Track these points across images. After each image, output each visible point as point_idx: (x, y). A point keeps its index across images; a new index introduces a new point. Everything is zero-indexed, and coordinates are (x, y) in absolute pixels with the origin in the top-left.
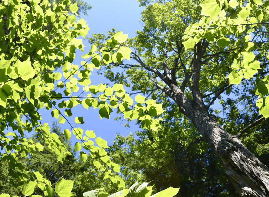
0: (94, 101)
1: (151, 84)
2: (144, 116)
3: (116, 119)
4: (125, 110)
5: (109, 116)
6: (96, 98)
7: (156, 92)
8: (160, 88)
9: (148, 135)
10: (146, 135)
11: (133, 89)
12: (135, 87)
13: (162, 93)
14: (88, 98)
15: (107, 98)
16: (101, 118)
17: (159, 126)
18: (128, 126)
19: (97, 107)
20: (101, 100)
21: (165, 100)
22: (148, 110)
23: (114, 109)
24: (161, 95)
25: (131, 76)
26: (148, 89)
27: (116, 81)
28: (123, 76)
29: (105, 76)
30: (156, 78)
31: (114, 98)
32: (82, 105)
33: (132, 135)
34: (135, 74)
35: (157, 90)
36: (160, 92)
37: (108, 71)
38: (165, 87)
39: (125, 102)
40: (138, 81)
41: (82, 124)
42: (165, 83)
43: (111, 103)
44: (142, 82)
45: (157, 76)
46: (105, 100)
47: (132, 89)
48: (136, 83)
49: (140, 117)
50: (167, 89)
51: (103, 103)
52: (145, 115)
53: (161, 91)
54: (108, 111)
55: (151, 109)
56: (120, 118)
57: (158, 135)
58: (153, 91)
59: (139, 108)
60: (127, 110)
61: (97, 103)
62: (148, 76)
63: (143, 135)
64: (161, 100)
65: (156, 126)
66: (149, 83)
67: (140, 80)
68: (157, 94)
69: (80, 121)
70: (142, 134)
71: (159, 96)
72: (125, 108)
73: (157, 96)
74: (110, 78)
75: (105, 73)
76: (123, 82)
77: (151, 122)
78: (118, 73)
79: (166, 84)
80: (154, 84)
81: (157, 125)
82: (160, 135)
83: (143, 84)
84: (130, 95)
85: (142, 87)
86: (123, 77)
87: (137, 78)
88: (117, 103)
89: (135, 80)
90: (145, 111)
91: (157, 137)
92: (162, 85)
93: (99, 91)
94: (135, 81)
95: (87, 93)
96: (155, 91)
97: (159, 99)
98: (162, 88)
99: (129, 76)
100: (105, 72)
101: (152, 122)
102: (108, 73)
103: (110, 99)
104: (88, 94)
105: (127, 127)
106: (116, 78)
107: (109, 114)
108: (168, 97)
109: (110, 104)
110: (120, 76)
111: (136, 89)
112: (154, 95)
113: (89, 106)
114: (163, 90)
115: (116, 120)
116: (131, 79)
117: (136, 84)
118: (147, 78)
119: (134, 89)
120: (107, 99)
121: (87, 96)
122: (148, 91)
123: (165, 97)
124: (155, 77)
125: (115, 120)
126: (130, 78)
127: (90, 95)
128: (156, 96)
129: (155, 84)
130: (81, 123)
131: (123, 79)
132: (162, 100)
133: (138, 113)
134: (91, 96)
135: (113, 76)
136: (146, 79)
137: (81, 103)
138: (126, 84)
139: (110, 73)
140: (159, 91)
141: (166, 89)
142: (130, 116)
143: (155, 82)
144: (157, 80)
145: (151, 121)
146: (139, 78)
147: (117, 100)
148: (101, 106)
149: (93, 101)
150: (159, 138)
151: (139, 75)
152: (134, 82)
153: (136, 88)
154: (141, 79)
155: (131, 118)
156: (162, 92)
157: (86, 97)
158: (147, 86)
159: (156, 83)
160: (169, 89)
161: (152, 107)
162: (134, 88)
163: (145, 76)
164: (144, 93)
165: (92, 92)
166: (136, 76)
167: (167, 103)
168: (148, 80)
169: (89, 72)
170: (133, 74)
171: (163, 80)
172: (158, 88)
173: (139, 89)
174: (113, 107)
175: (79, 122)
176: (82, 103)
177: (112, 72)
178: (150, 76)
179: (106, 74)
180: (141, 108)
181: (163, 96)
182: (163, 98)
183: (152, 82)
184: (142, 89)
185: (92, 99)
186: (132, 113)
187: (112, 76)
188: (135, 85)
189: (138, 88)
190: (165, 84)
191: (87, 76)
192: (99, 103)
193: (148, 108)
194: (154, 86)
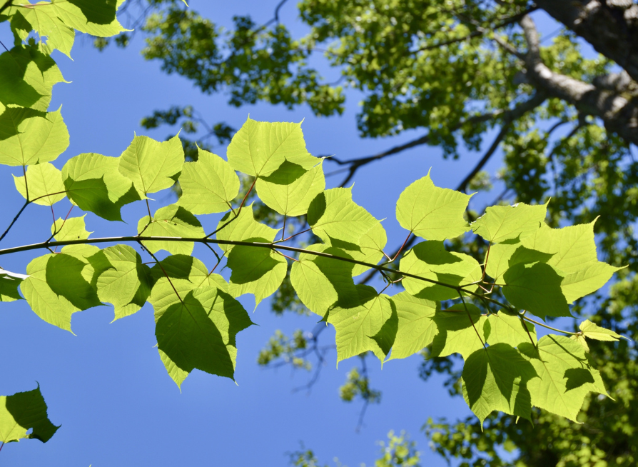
0: (110, 267)
1: (489, 70)
2: (472, 322)
3: (276, 352)
4: (334, 297)
5: (233, 352)
6: (122, 245)
7: (535, 128)
8: (563, 93)
9: (519, 443)
10: (500, 440)
11: (369, 123)
12: (378, 110)
13: (582, 123)
14: (66, 249)
15: (199, 233)
16: (178, 375)
17: (592, 381)
18: (367, 394)
19: (136, 308)
20: (162, 251)
21: (611, 175)
22: (501, 282)
23: (258, 302)
24: (572, 142)
25: (340, 33)
26: (474, 107)
27: (236, 80)
28: (281, 40)
29: (150, 56)
30: (527, 21)
31: (246, 227)
32: (29, 307)
33: (402, 454)
34: (368, 15)
35: (543, 109)
36: (565, 120)
37: (166, 16)
38: (598, 81)
39: (328, 245)
40: (397, 61)
41: (44, 440)
42: (598, 49)
43: (232, 261)
44: (427, 68)
45: (532, 9)
46: (187, 249)
47: (360, 128)
48: (381, 81)
49: (450, 334)
50: (615, 91)
51: (179, 268)
52: (483, 318)
53: (572, 112)
54: (221, 322)
55: (516, 271)
56: (302, 343)
57: (592, 437)
58: (509, 119)
59: (431, 271)
60: (352, 296)
61: (134, 273)
62: (464, 18)
63: (483, 446)
64: (579, 175)
65: (570, 386)
66: (475, 68)
67: (406, 53)
68: (544, 142)
69: (21, 420)
70: (473, 441)
71: (558, 150)
72: (336, 288)
73: (547, 151)
74: (191, 69)
75: (150, 30)
76: (287, 82)
77: (534, 362)
78: (244, 25)
79: (599, 58)
80: (512, 68)
81: (576, 378)
82: (607, 430)
83: (431, 79)
84: (353, 170)
85: (430, 100)
86: (283, 52)
87: (388, 43)
88: (273, 255)
89: (370, 58)
90: (474, 289)
91: (585, 452)
92: (572, 69)
93: (132, 195)
94: (375, 65)
95: (54, 212)
96: (527, 117)
97: (560, 169)
98: (579, 87)
99: (323, 34)
100: (148, 23)
101: (537, 356)
102: (171, 30)
103: (218, 236)
104: (60, 221)
105: (358, 400)
106: (232, 62)
107: (226, 340)
108: (627, 145)
109: (229, 271)
110: (262, 44)
111: (388, 126)
112: (519, 149)
113: (75, 303)
114: (587, 104)
115: (273, 361)
116: (344, 57)
117: (387, 89)
118: (460, 30)
119: (372, 126)
120: (204, 241)
121: (57, 238)
122: (478, 123)
123: (603, 153)
124: (517, 19)
125: (266, 361)
126: (337, 45)
127: (73, 228)
128: (541, 151)
129: (519, 65)
130: (32, 436)
131: (289, 59)
132: (584, 177)
133: (430, 309)
134: (86, 235)
135: (211, 51)
136: (449, 42)
137: (16, 294)
138: (311, 95)
139: (185, 26)
140: (553, 111)
141: (604, 95)
142: (375, 338)
143: (521, 56)
144: (534, 37)
145: (532, 350)
146: (400, 41)
147: (268, 233)
148: (165, 292)
149: (101, 265)
150: (600, 453)
151: (399, 19)
152: (365, 76)
153: (385, 116)
154: (419, 42)
155: (386, 347)
156: (581, 118)
157: (46, 245)
158: (467, 91)
159: (531, 58)
160: (626, 87)
161: (523, 254)
162: (372, 116)
163: (442, 18)
164: (450, 146)
165: (83, 207)
166: (373, 29)
167: (624, 195)
168: (464, 48)
169: (46, 63)
170: (350, 13)
171: (580, 31)
172: (546, 91)
173: (414, 118)
174: (249, 287)
175: (20, 433)
176: (23, 289)
177: (198, 20)
178: (479, 14)
179: (160, 36)
180: (446, 269)
181: (588, 144)
182: (588, 160)
183: (497, 53)
184: (435, 114)
185: (93, 250)
186: (389, 316)
187: (202, 49)
188: (380, 93)
189: (402, 118)
190: (591, 57)
191: (35, 96)
192: (148, 277)
193: (498, 264)
194: (513, 81)
